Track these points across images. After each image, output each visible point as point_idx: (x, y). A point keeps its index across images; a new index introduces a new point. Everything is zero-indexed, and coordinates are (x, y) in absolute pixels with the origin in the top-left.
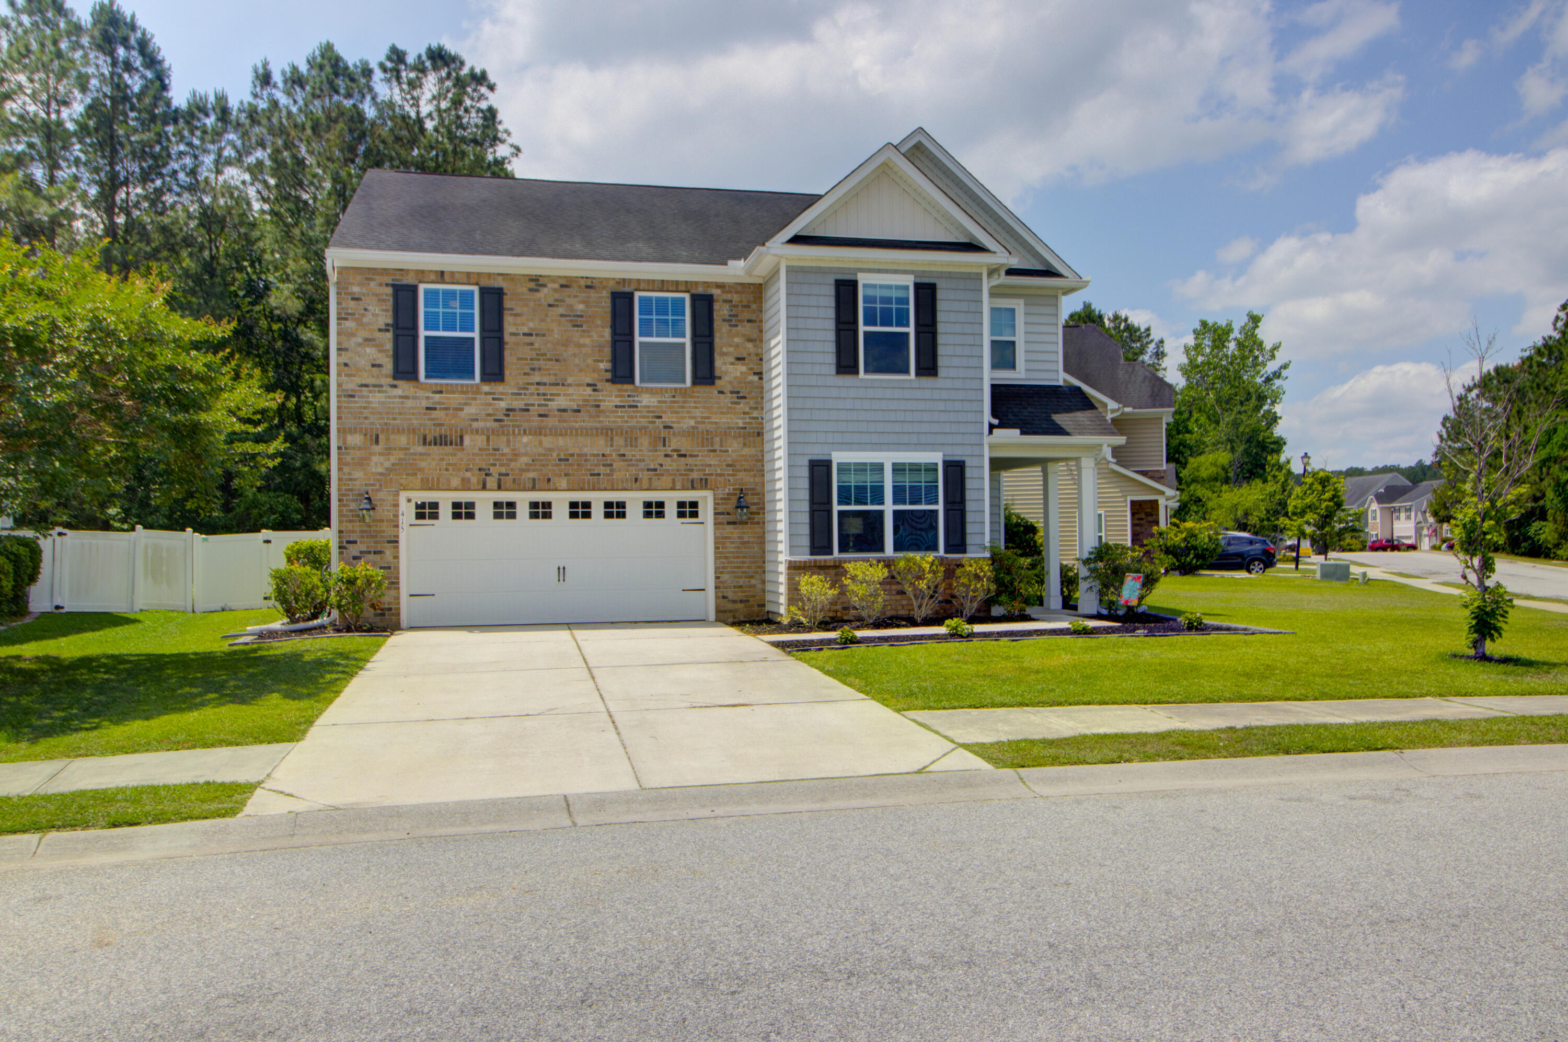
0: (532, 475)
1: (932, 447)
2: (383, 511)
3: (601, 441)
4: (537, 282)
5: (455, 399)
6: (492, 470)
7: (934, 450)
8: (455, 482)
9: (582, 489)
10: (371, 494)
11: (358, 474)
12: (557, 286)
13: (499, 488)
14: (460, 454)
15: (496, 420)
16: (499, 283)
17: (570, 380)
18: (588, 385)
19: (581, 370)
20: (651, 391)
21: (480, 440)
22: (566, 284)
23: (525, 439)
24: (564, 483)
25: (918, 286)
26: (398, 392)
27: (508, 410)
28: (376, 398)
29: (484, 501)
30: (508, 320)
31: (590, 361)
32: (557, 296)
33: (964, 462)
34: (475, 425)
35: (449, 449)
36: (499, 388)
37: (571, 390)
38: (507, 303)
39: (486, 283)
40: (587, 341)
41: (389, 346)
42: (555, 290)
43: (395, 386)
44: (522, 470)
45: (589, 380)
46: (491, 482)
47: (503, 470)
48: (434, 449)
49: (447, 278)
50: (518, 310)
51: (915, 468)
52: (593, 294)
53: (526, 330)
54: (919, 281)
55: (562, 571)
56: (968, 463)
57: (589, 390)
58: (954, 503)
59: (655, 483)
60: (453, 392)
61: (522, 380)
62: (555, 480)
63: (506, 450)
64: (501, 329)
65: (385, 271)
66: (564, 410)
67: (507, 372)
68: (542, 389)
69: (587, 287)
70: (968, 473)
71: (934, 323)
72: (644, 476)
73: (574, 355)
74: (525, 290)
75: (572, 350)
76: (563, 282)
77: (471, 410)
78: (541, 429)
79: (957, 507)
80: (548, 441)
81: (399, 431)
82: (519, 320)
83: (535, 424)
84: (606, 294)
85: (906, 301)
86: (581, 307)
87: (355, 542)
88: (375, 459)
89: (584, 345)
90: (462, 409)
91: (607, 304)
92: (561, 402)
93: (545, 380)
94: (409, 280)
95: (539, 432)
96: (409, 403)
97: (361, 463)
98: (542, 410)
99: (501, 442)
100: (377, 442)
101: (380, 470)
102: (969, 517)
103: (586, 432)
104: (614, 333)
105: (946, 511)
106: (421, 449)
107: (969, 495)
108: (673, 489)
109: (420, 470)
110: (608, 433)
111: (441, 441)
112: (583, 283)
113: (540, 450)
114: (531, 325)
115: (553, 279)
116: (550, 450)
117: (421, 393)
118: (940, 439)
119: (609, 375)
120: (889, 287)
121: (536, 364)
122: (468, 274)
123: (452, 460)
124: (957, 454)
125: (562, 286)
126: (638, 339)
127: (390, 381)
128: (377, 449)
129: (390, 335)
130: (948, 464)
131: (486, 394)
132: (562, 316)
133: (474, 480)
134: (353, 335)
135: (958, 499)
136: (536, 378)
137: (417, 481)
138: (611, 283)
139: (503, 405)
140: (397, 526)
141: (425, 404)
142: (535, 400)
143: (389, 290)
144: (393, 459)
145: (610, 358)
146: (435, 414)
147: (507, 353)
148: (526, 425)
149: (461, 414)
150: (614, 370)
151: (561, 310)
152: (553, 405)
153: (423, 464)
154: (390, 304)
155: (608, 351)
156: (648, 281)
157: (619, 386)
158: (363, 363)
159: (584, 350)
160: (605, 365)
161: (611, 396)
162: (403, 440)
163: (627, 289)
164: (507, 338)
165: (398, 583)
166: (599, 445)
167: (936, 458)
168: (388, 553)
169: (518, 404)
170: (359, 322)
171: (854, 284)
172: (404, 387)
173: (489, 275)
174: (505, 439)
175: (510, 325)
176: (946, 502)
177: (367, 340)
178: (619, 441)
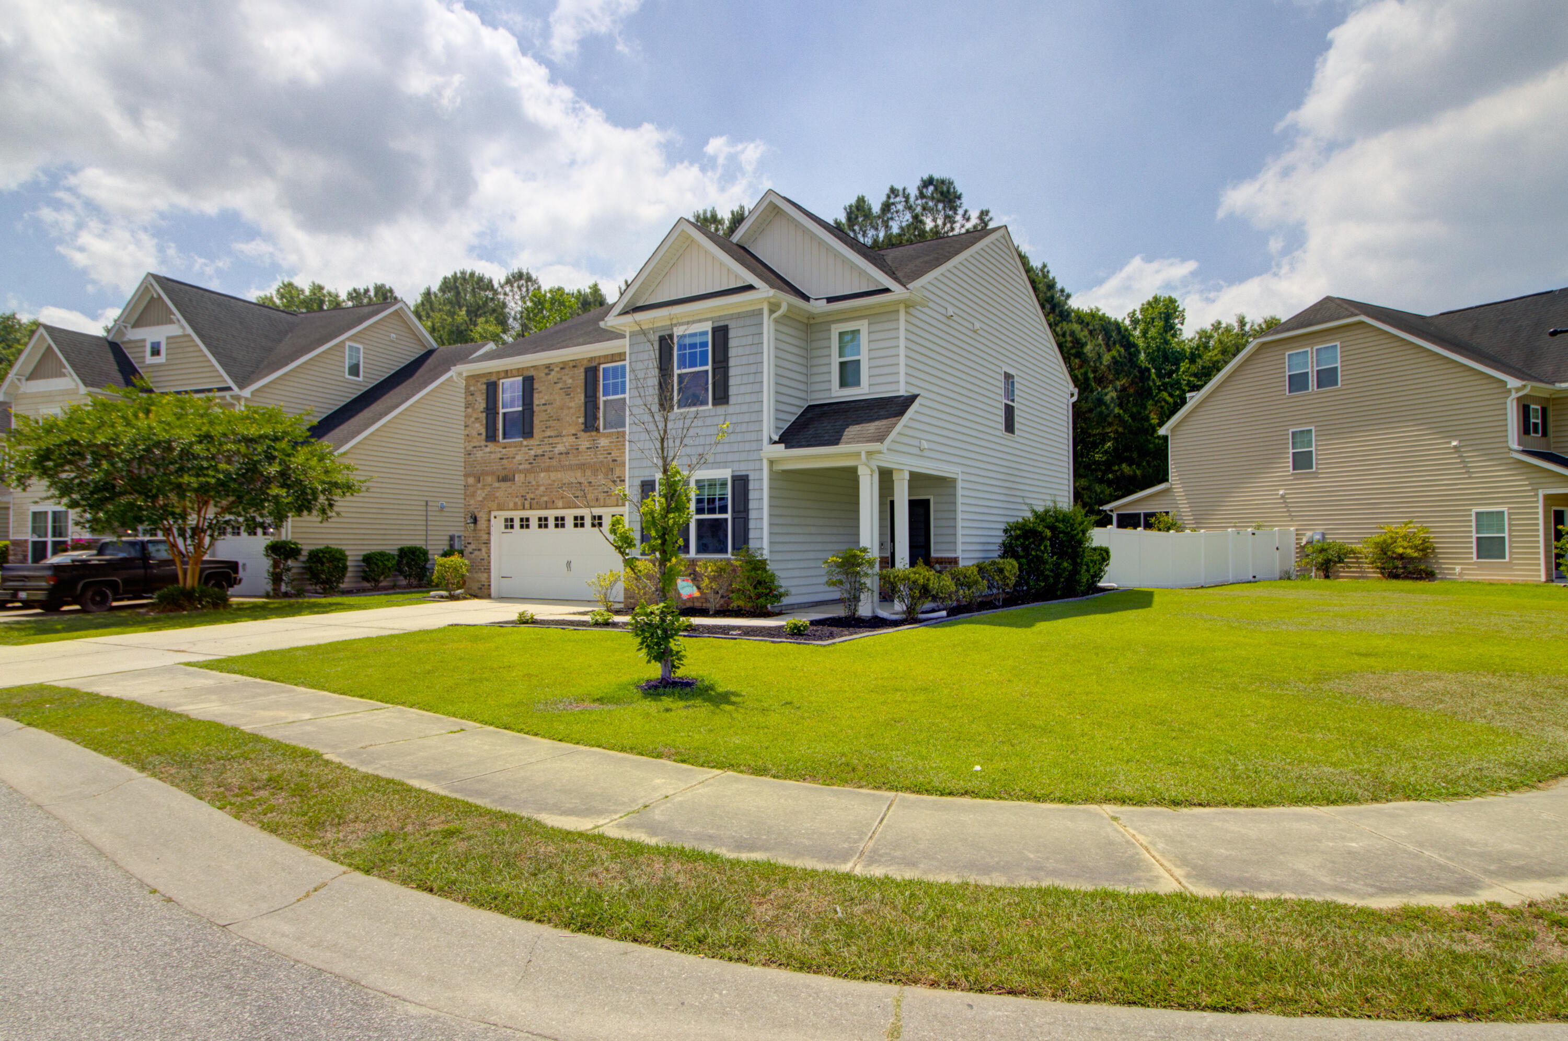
0: (545, 499)
1: (724, 464)
2: (482, 524)
3: (579, 474)
4: (549, 367)
5: (512, 451)
6: (528, 496)
7: (725, 467)
8: (511, 505)
9: (570, 508)
10: (476, 514)
11: (472, 502)
12: (558, 369)
13: (531, 508)
14: (513, 487)
15: (531, 463)
16: (532, 373)
17: (564, 433)
18: (574, 435)
19: (570, 425)
20: (606, 436)
21: (523, 476)
22: (563, 366)
23: (542, 475)
24: (560, 504)
25: (715, 330)
26: (488, 449)
27: (536, 456)
28: (479, 454)
29: (534, 515)
30: (536, 396)
31: (574, 418)
32: (559, 376)
33: (747, 476)
34: (521, 467)
35: (509, 484)
36: (531, 442)
37: (565, 439)
38: (536, 386)
39: (527, 373)
40: (572, 404)
41: (484, 422)
42: (558, 372)
43: (486, 446)
44: (541, 496)
45: (573, 432)
46: (527, 506)
47: (532, 496)
48: (503, 484)
49: (509, 374)
50: (540, 389)
51: (712, 484)
52: (576, 371)
53: (543, 402)
54: (716, 325)
55: (569, 564)
56: (751, 478)
57: (573, 439)
58: (739, 512)
59: (608, 502)
60: (510, 447)
61: (542, 435)
62: (556, 501)
63: (534, 483)
64: (532, 403)
65: (484, 375)
66: (561, 454)
67: (535, 431)
68: (551, 440)
69: (574, 367)
70: (751, 486)
71: (726, 359)
72: (601, 496)
73: (567, 415)
74: (543, 375)
75: (565, 411)
76: (561, 366)
77: (518, 458)
78: (549, 467)
79: (742, 515)
80: (553, 475)
81: (487, 473)
82: (541, 395)
83: (547, 464)
84: (582, 370)
85: (705, 344)
86: (570, 381)
87: (469, 543)
88: (479, 492)
89: (571, 408)
90: (514, 458)
91: (582, 377)
92: (560, 448)
93: (552, 434)
94: (493, 379)
95: (548, 470)
96: (493, 456)
97: (473, 495)
98: (550, 454)
99: (531, 477)
100: (479, 481)
101: (480, 499)
102: (752, 524)
103: (571, 468)
104: (586, 396)
105: (734, 519)
106: (497, 485)
107: (752, 505)
108: (617, 505)
109: (497, 498)
110: (582, 467)
111: (505, 479)
112: (571, 364)
113: (550, 482)
114: (546, 398)
115: (556, 364)
116: (554, 481)
117: (498, 449)
118: (730, 457)
119: (583, 427)
120: (694, 335)
121: (548, 424)
122: (518, 369)
123: (510, 491)
124: (742, 469)
125: (562, 369)
126: (602, 399)
127: (483, 443)
128: (480, 485)
129: (484, 414)
130: (735, 479)
131: (526, 446)
132: (561, 389)
133: (519, 503)
134: (471, 417)
135: (742, 509)
136: (548, 433)
137: (494, 505)
138: (586, 362)
139: (533, 453)
140: (489, 533)
141: (499, 456)
142: (548, 448)
143: (485, 387)
144: (486, 491)
145: (583, 415)
146: (505, 462)
147: (535, 418)
148: (543, 465)
149: (515, 461)
150: (585, 423)
151: (560, 385)
152: (557, 450)
153: (498, 494)
154: (484, 396)
155: (583, 409)
156: (606, 356)
157: (588, 434)
158: (474, 433)
159: (573, 411)
160: (581, 420)
161: (584, 442)
162: (489, 479)
163: (594, 364)
164: (535, 408)
165: (489, 569)
166: (578, 476)
167: (725, 474)
168: (484, 550)
169: (540, 452)
170: (474, 410)
171: (671, 336)
172: (491, 447)
173: (527, 368)
174: (533, 475)
175: (538, 400)
176: (734, 511)
177: (477, 419)
178: (588, 473)
